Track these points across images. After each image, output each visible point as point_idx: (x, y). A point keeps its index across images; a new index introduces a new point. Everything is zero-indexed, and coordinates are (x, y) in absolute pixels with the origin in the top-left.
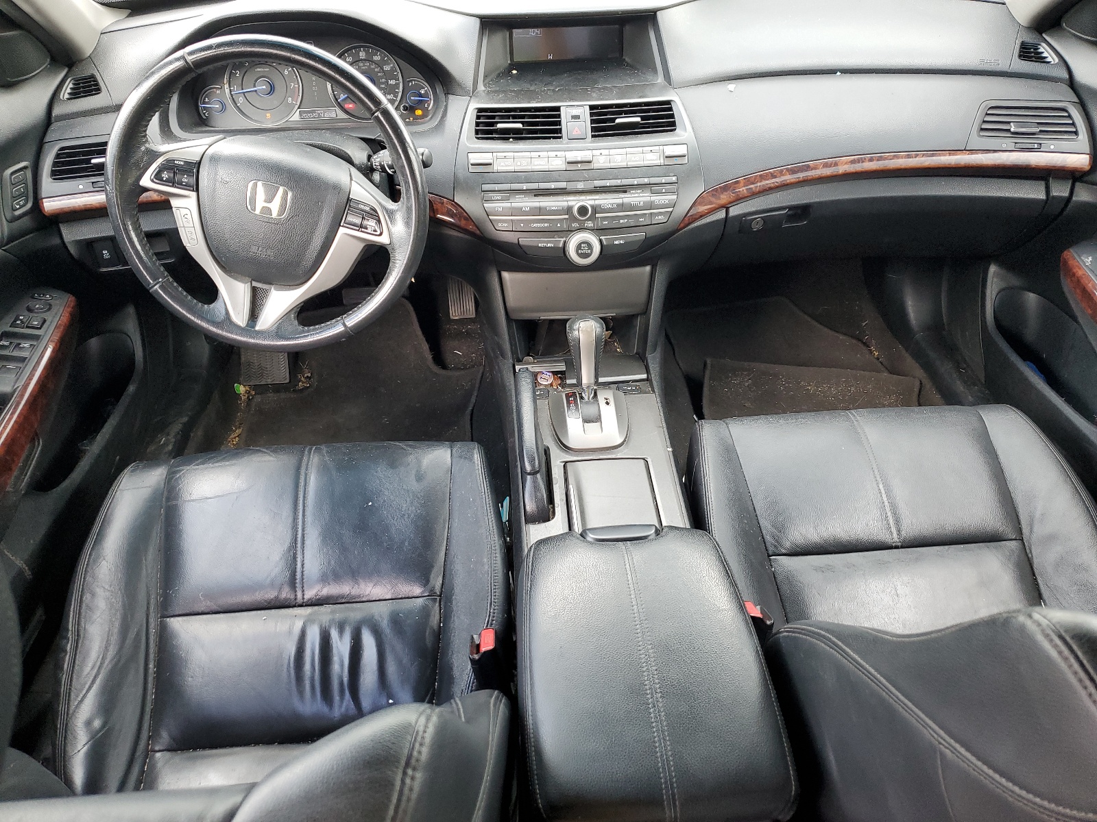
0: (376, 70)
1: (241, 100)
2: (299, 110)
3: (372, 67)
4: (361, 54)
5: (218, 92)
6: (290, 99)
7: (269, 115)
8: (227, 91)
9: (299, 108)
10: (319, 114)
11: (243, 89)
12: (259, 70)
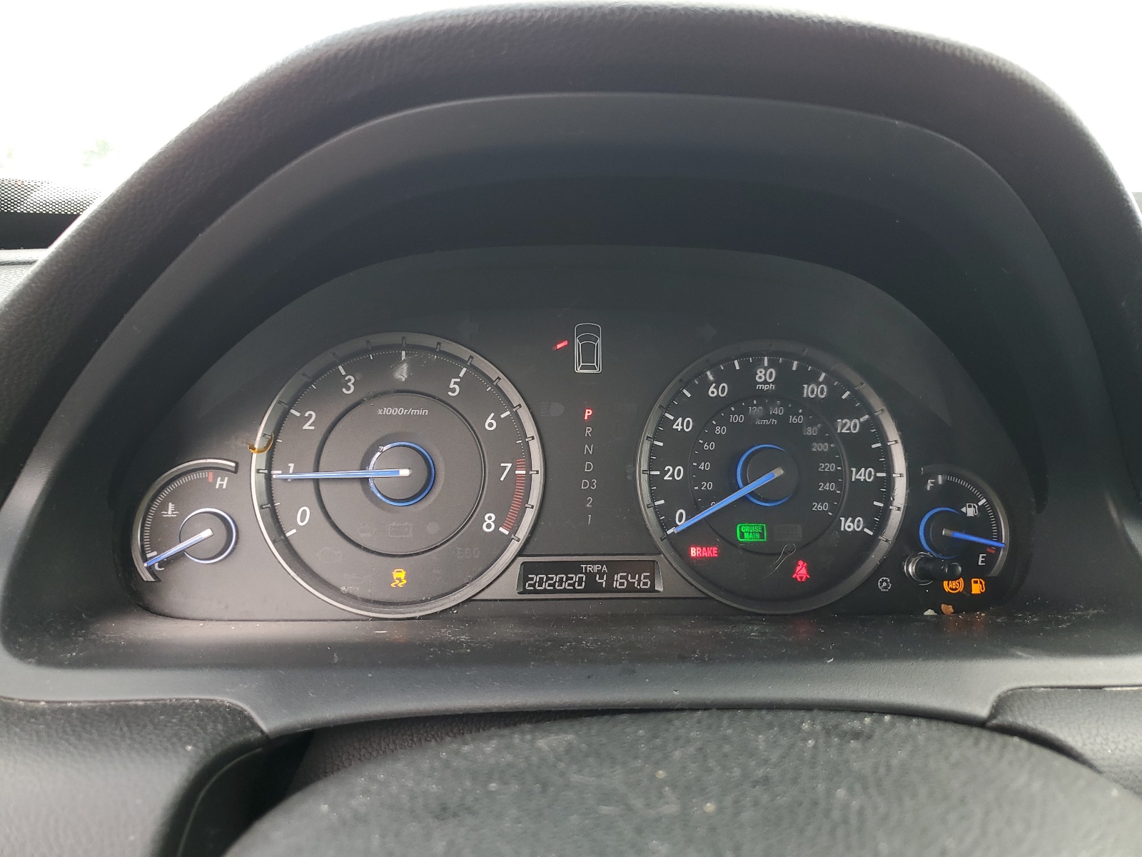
0: (810, 431)
1: (302, 517)
2: (521, 560)
3: (793, 420)
4: (760, 375)
5: (222, 482)
6: (490, 518)
7: (402, 575)
8: (256, 480)
9: (520, 553)
10: (591, 576)
11: (317, 470)
12: (387, 411)
